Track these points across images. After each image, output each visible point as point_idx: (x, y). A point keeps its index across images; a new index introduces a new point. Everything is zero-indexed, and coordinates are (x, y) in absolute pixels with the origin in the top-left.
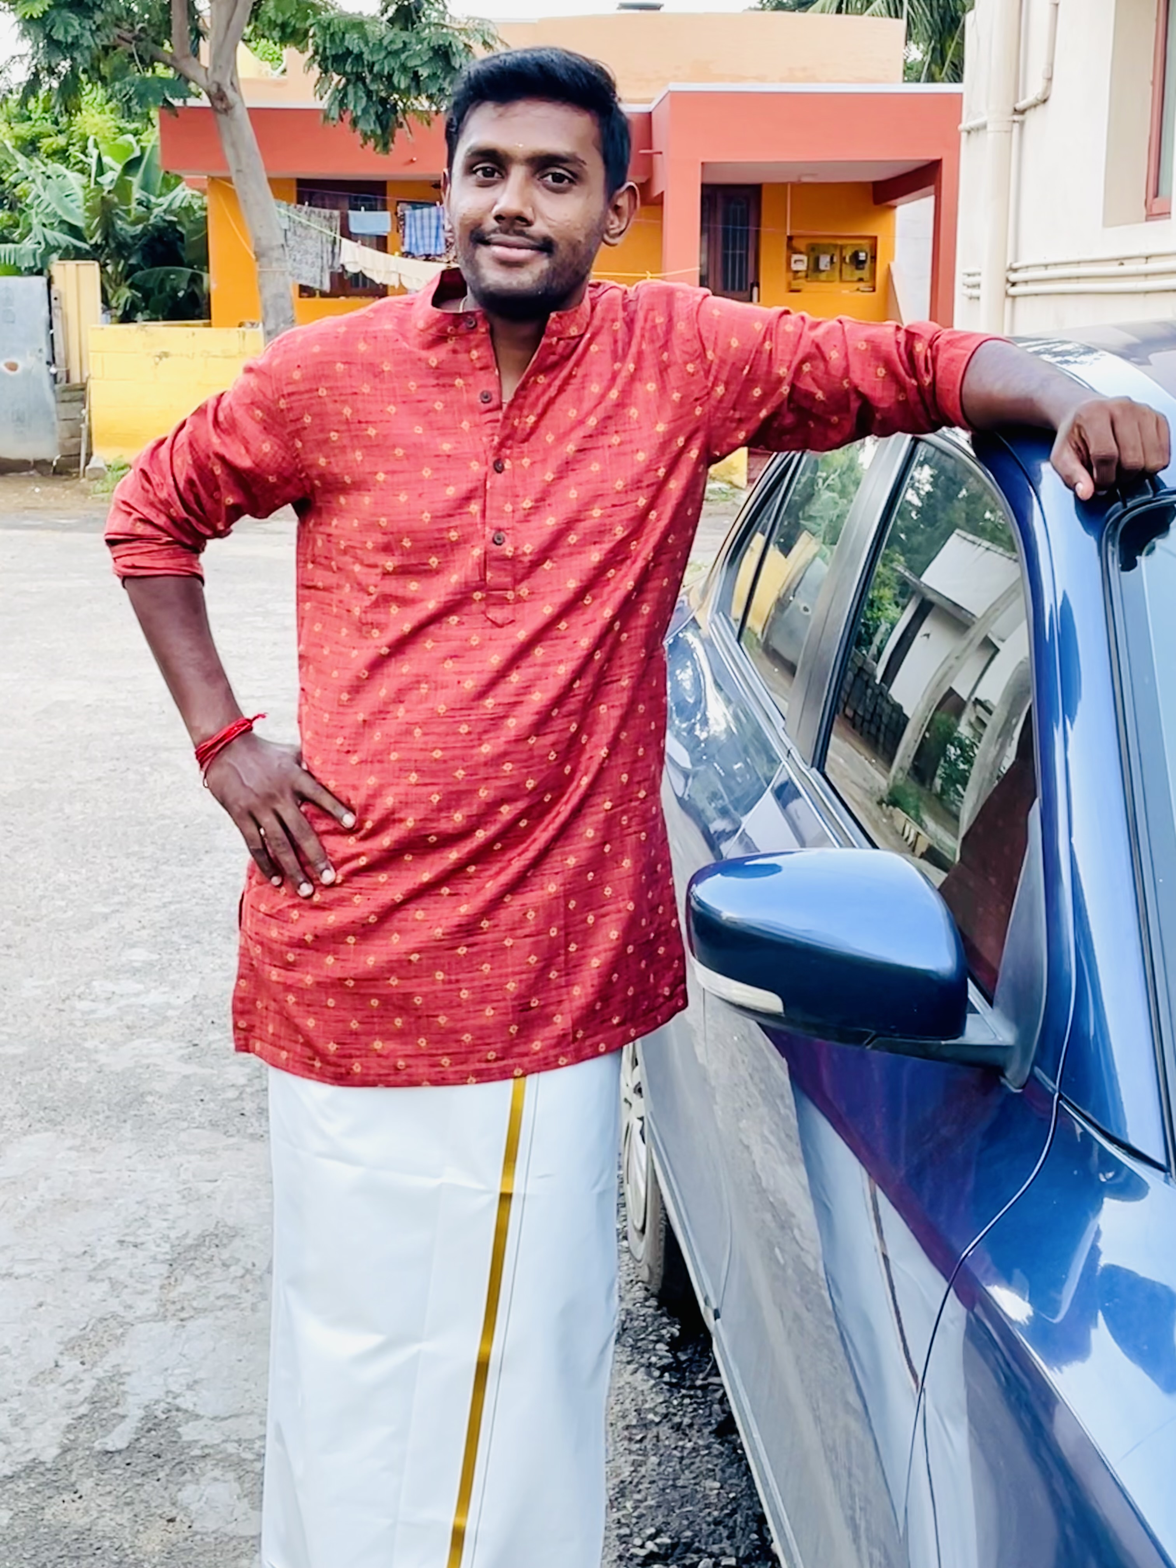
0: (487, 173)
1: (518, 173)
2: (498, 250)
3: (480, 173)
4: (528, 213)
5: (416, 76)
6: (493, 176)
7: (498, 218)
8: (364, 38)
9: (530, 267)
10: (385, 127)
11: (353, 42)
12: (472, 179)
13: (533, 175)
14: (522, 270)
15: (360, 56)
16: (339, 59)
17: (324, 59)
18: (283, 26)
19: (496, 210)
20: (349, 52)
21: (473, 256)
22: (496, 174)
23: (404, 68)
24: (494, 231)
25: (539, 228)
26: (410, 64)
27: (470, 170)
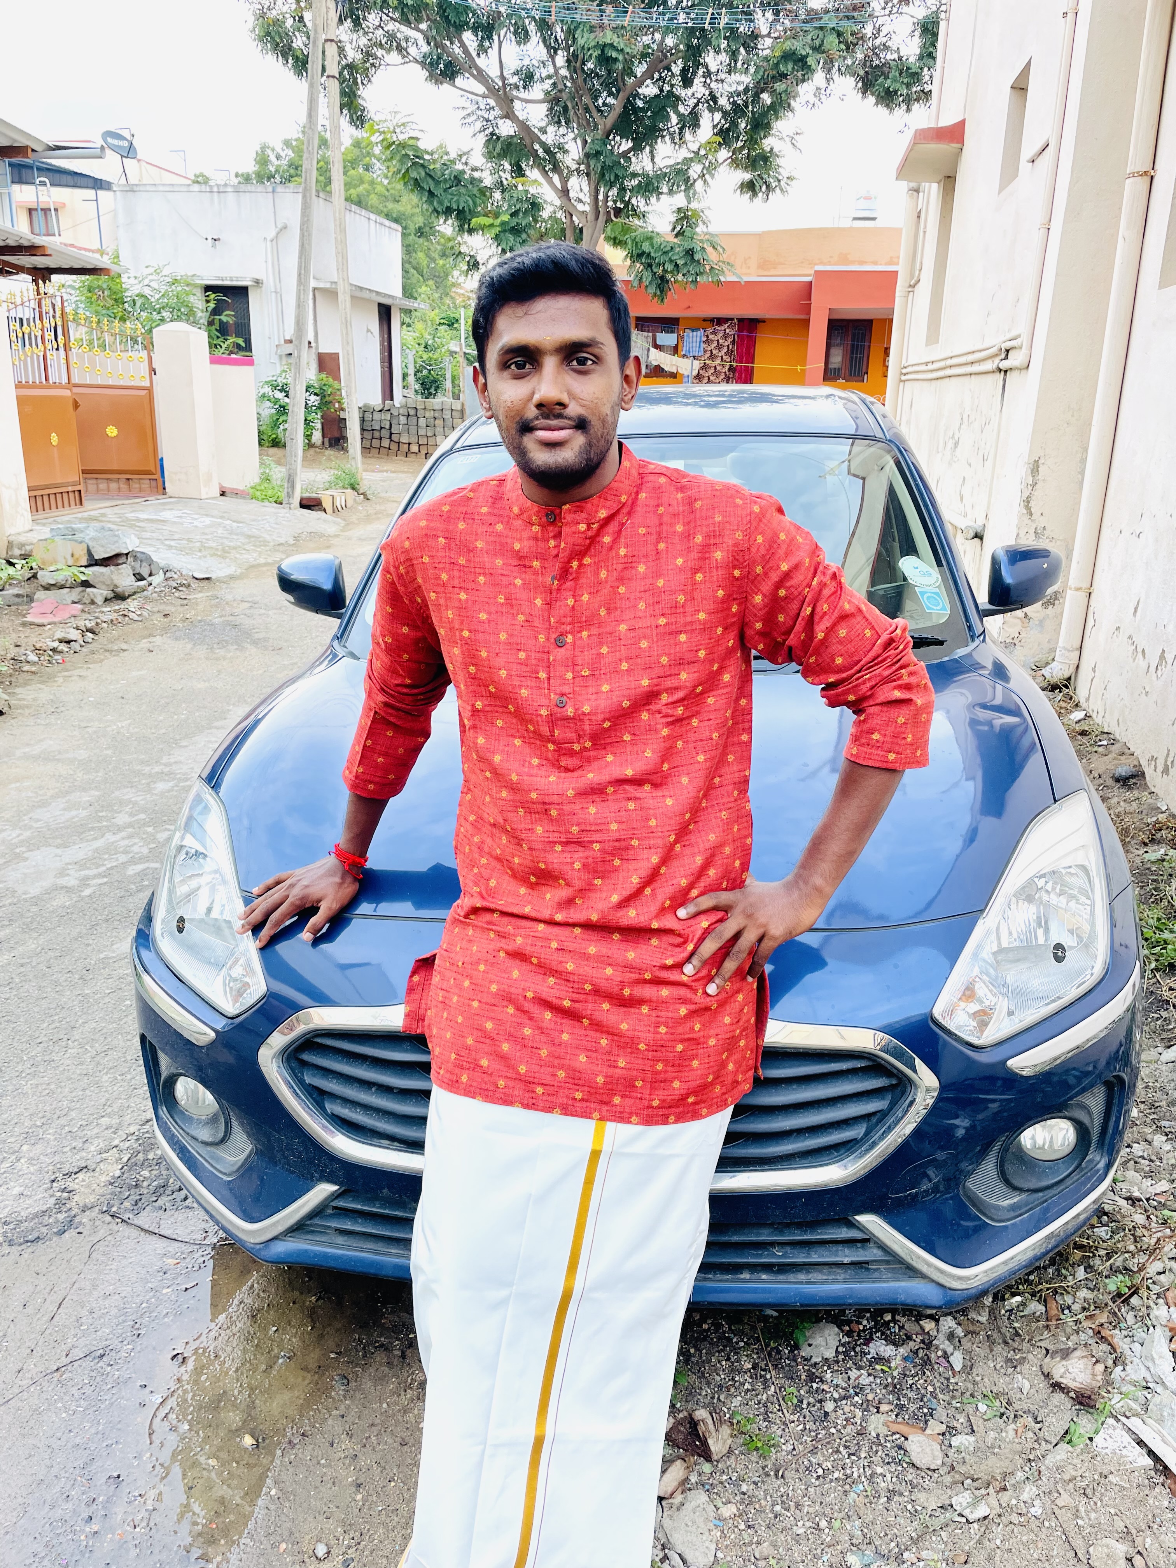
0: (520, 366)
1: (550, 363)
2: (541, 434)
3: (513, 367)
4: (565, 398)
5: (677, 265)
6: (524, 367)
7: (540, 406)
8: (652, 245)
9: (568, 445)
10: (662, 291)
11: (646, 247)
12: (506, 374)
13: (562, 363)
14: (563, 449)
15: (649, 254)
16: (640, 256)
17: (632, 256)
18: (615, 239)
19: (537, 398)
20: (644, 253)
21: (521, 443)
22: (528, 366)
23: (671, 261)
24: (537, 418)
25: (574, 410)
26: (674, 258)
27: (504, 366)
